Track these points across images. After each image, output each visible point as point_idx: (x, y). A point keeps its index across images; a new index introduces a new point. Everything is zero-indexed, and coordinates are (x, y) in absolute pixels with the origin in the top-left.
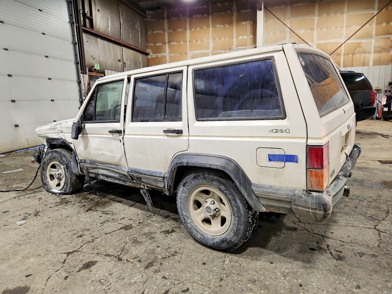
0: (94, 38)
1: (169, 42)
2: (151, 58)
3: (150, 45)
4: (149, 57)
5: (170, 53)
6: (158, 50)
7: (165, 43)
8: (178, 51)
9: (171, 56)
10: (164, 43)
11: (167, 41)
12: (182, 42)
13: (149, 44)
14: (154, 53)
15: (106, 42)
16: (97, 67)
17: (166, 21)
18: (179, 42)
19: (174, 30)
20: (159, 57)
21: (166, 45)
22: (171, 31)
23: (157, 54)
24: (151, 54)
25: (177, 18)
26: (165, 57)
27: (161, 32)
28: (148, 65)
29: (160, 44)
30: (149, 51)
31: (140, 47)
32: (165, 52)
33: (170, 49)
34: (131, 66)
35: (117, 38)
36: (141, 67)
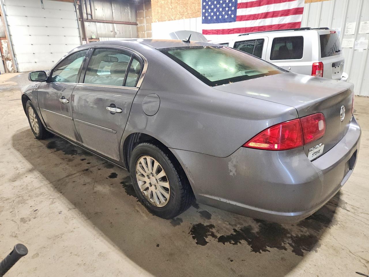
0: (93, 23)
1: (146, 17)
2: (139, 27)
3: (138, 19)
4: (138, 26)
5: (146, 24)
6: (142, 22)
8: (150, 22)
12: (151, 17)
14: (140, 24)
15: (102, 24)
16: (94, 37)
17: (144, 4)
18: (150, 17)
19: (148, 10)
20: (142, 26)
21: (144, 19)
22: (146, 10)
23: (141, 24)
24: (139, 24)
25: (148, 3)
26: (145, 26)
27: (142, 11)
28: (138, 31)
29: (142, 18)
30: (138, 22)
31: (131, 21)
32: (144, 23)
33: (146, 21)
34: (121, 33)
35: (110, 20)
36: (130, 33)
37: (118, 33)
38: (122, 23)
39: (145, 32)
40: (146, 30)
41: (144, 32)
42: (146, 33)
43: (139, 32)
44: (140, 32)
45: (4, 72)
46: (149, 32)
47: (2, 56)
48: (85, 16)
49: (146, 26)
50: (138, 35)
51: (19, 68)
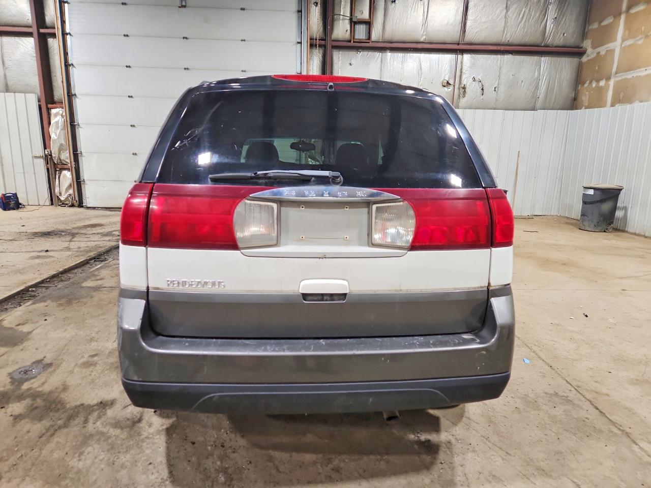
1: (629, 8)
2: (588, 60)
3: (592, 29)
4: (584, 59)
5: (623, 40)
6: (605, 36)
7: (620, 14)
8: (643, 28)
9: (624, 48)
10: (617, 15)
11: (624, 6)
13: (590, 28)
14: (594, 47)
20: (601, 56)
21: (620, 19)
23: (598, 50)
24: (589, 50)
26: (611, 52)
28: (578, 80)
29: (608, 21)
30: (587, 44)
31: (549, 41)
32: (615, 40)
33: (625, 30)
34: (489, 91)
35: (448, 40)
36: (537, 88)
37: (473, 89)
38: (502, 48)
39: (608, 79)
40: (616, 73)
41: (602, 83)
42: (612, 83)
43: (583, 84)
44: (586, 85)
45: (48, 202)
46: (630, 75)
47: (48, 158)
48: (341, 30)
49: (623, 50)
50: (575, 99)
51: (87, 196)
